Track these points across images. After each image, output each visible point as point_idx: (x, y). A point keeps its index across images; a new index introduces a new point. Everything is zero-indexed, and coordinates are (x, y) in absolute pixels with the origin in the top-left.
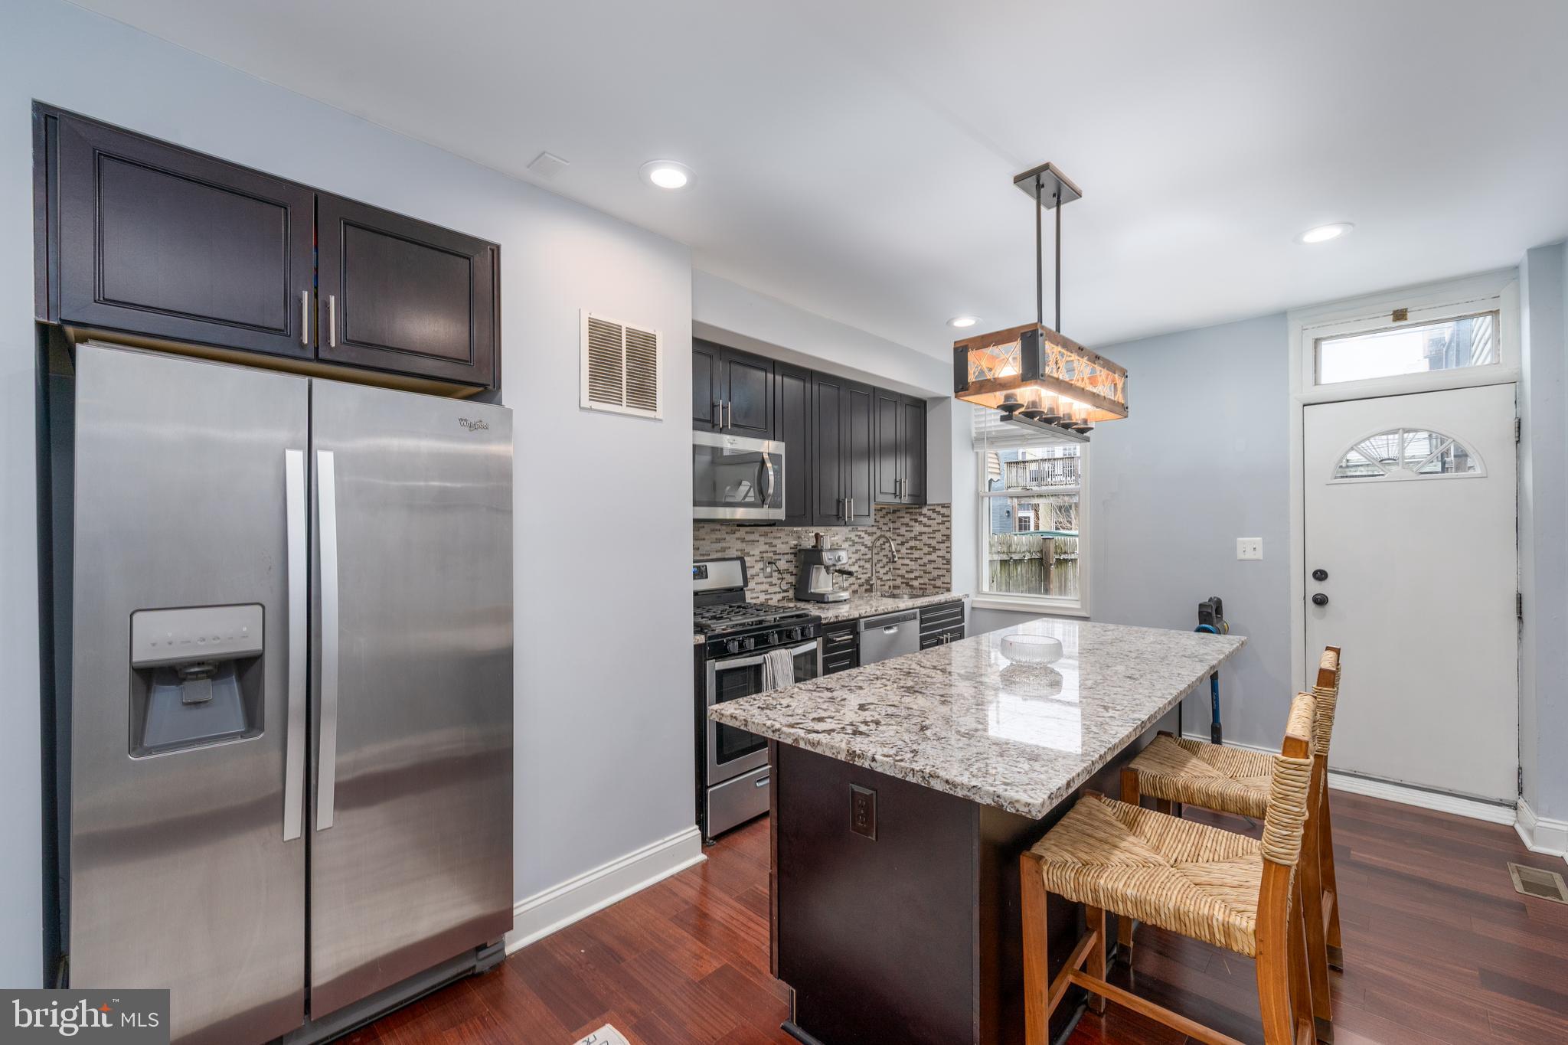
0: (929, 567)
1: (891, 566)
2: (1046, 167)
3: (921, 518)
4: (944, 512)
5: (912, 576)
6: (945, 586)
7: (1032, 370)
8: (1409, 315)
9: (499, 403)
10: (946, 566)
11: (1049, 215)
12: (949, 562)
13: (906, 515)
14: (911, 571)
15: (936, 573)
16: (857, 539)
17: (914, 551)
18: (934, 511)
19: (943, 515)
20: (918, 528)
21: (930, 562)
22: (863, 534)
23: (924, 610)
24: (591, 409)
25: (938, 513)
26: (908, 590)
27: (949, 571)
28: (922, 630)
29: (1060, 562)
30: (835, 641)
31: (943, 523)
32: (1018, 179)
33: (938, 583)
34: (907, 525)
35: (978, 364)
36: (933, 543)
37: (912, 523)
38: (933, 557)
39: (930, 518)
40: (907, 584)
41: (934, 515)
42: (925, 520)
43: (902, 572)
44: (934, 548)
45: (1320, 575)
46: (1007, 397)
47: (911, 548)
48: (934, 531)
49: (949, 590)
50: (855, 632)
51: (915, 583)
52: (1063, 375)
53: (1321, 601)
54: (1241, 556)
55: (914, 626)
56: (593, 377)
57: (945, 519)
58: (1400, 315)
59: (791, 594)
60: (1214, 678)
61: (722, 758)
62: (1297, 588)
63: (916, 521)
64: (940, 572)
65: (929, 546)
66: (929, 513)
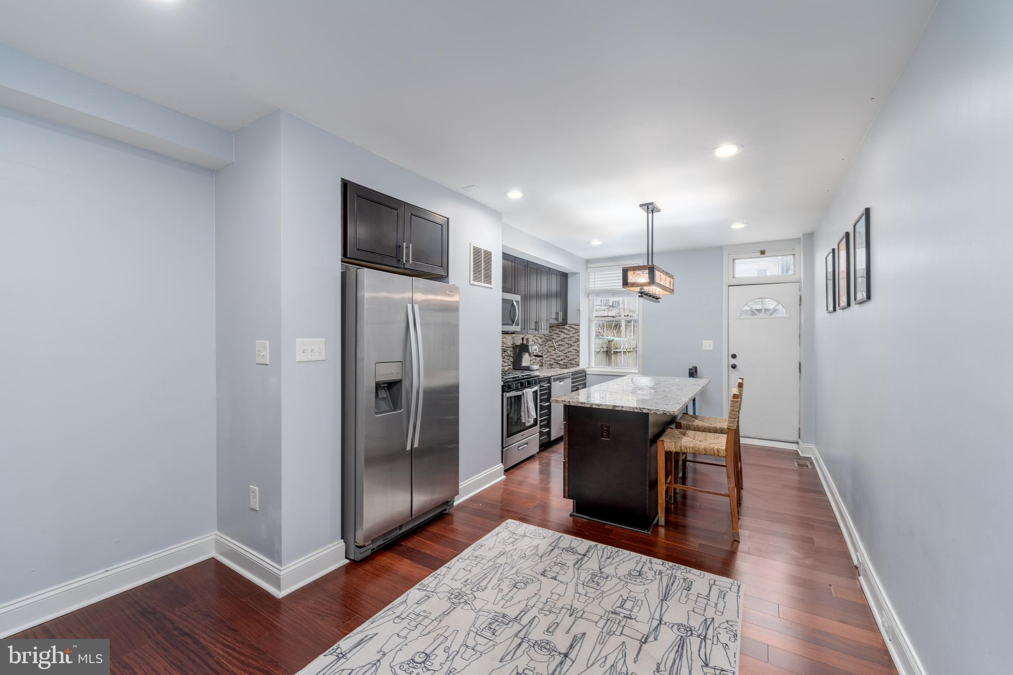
0: (569, 354)
1: (549, 354)
2: (652, 203)
3: (565, 331)
4: (576, 328)
5: (560, 359)
6: (576, 363)
7: (652, 281)
8: (766, 253)
9: (448, 282)
10: (576, 354)
11: (650, 215)
12: (578, 352)
13: (556, 329)
14: (559, 357)
15: (572, 357)
16: (536, 341)
17: (560, 347)
18: (571, 327)
19: (576, 329)
20: (563, 335)
21: (569, 352)
22: (538, 338)
23: (574, 374)
24: (473, 285)
25: (573, 328)
26: (558, 366)
27: (578, 356)
28: (572, 383)
29: (616, 353)
30: (544, 387)
31: (576, 333)
32: (641, 206)
33: (573, 362)
34: (557, 334)
35: (632, 277)
36: (571, 342)
37: (560, 333)
38: (571, 349)
39: (569, 331)
40: (557, 363)
41: (571, 329)
42: (566, 332)
43: (554, 357)
44: (571, 345)
45: (734, 356)
46: (641, 289)
47: (559, 345)
48: (571, 337)
49: (578, 365)
50: (549, 382)
51: (561, 362)
52: (662, 283)
53: (734, 367)
54: (705, 348)
55: (569, 381)
56: (474, 271)
57: (577, 331)
58: (763, 253)
59: (511, 367)
60: (694, 400)
61: (508, 436)
62: (726, 361)
63: (562, 332)
64: (574, 357)
65: (568, 344)
66: (569, 328)
